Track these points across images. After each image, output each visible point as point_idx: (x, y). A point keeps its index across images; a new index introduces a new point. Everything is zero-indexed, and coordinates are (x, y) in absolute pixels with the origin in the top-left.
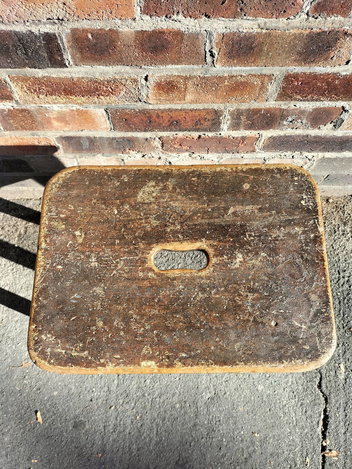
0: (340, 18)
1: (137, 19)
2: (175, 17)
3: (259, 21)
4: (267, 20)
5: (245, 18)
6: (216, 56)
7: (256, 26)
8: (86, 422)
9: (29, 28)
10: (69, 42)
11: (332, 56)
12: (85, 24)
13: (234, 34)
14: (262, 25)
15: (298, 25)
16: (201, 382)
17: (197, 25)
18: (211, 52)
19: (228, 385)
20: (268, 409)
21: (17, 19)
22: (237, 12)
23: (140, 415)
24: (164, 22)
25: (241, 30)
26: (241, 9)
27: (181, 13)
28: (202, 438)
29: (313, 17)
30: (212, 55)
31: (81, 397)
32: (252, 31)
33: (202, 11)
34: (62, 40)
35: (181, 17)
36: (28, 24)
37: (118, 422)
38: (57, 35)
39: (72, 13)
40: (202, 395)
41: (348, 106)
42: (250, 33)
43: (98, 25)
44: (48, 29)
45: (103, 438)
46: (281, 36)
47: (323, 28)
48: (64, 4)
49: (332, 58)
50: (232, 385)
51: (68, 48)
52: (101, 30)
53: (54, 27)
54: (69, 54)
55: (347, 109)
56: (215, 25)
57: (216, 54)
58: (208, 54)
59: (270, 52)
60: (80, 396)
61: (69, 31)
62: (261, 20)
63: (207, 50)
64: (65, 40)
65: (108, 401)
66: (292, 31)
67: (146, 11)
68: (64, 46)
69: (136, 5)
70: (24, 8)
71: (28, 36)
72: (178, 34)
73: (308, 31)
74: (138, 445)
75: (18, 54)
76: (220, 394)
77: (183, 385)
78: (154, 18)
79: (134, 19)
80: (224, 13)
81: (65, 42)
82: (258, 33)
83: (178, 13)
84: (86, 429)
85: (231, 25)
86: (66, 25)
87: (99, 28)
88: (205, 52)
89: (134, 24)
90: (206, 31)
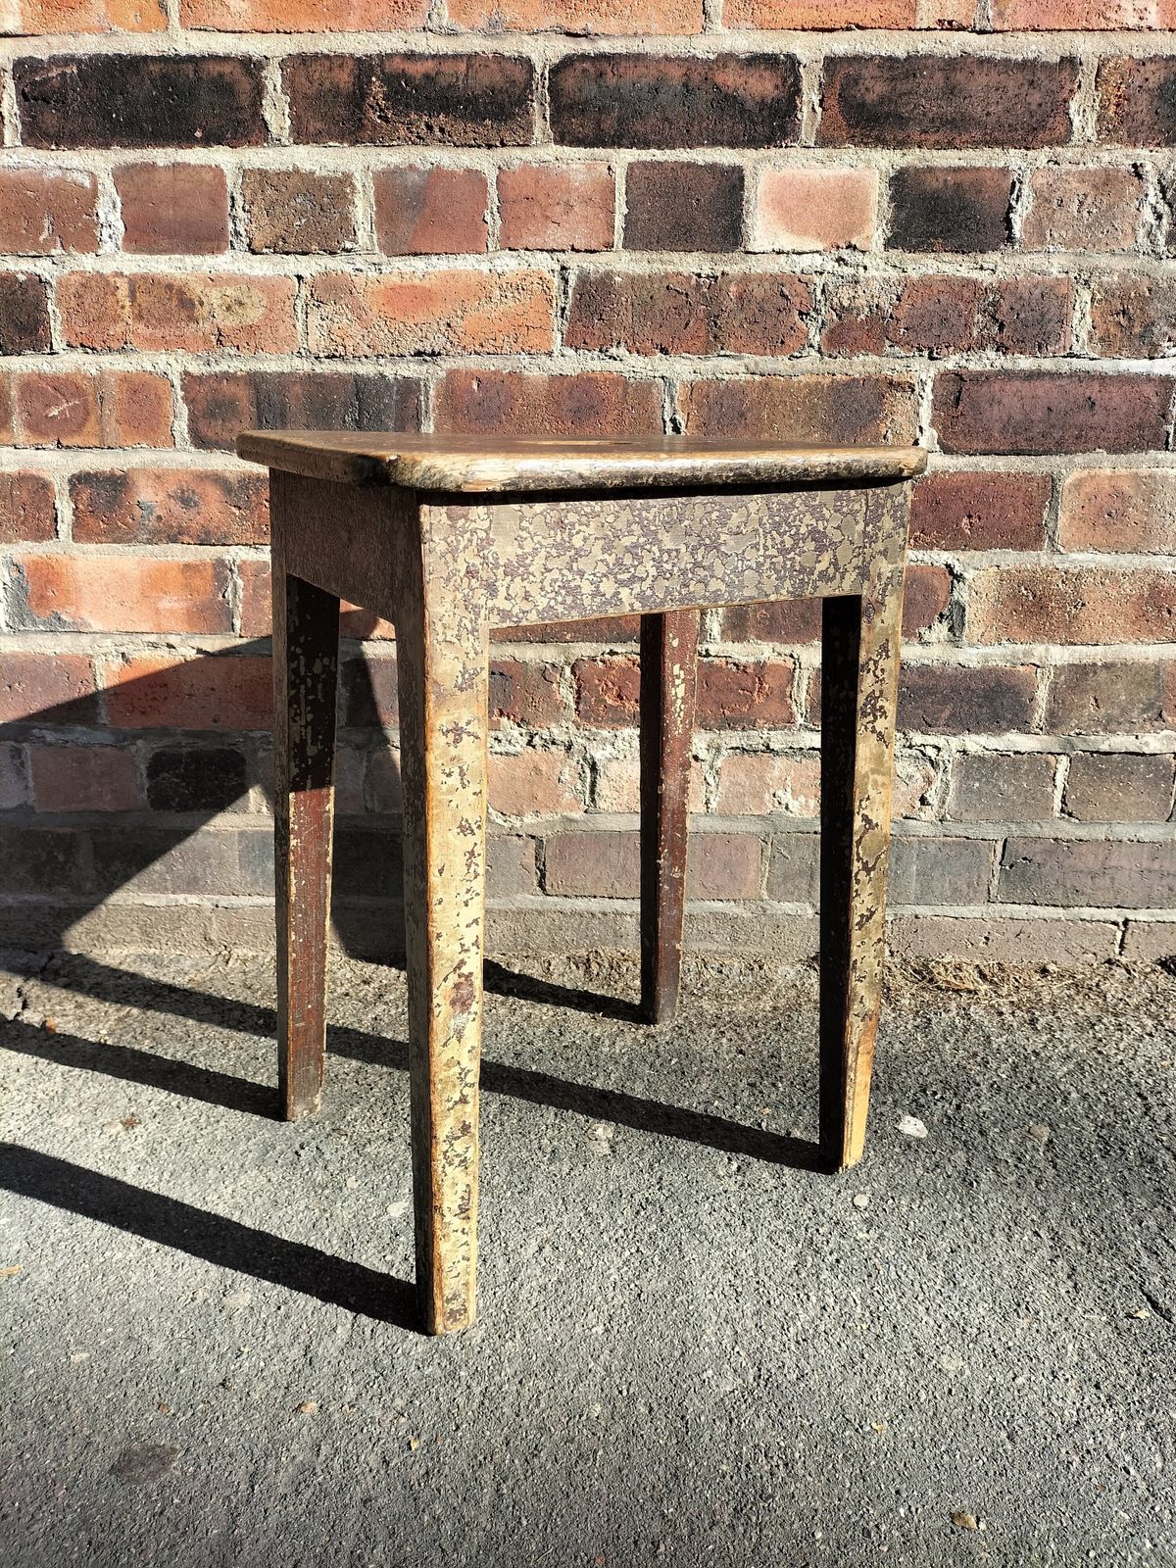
0: (872, 358)
1: (556, 353)
2: (613, 351)
3: (746, 361)
4: (758, 358)
5: (722, 353)
6: (683, 429)
7: (743, 369)
8: (174, 1451)
9: (381, 369)
10: (438, 396)
11: (884, 432)
12: (473, 363)
13: (709, 382)
14: (752, 367)
15: (810, 367)
16: (695, 1338)
17: (649, 367)
18: (673, 420)
19: (811, 1351)
20: (1004, 1435)
21: (369, 352)
22: (709, 342)
23: (424, 1437)
24: (596, 362)
25: (719, 376)
26: (715, 337)
27: (623, 344)
28: (713, 1524)
29: (830, 356)
30: (676, 429)
31: (182, 1371)
32: (737, 378)
33: (655, 341)
34: (427, 392)
35: (622, 351)
36: (382, 361)
37: (322, 1458)
38: (422, 383)
39: (455, 341)
40: (704, 1376)
41: (957, 564)
42: (735, 381)
43: (492, 364)
44: (410, 369)
45: (233, 1516)
46: (786, 390)
47: (850, 373)
48: (449, 325)
49: (885, 437)
50: (829, 1355)
51: (434, 410)
52: (495, 373)
53: (421, 368)
54: (431, 423)
55: (957, 569)
56: (678, 366)
57: (683, 424)
58: (669, 425)
59: (773, 421)
60: (177, 1370)
61: (443, 374)
62: (750, 359)
63: (667, 419)
64: (432, 392)
65: (293, 1389)
66: (801, 378)
67: (571, 341)
68: (427, 407)
69: (555, 329)
70: (386, 331)
71: (375, 384)
72: (620, 382)
73: (828, 380)
74: (400, 1547)
75: (344, 422)
76: (780, 1378)
77: (620, 1350)
78: (581, 352)
79: (550, 354)
80: (690, 344)
81: (432, 399)
82: (747, 382)
83: (619, 343)
84: (165, 1477)
85: (703, 367)
86: (442, 363)
87: (493, 368)
88: (664, 422)
89: (548, 362)
90: (663, 378)
